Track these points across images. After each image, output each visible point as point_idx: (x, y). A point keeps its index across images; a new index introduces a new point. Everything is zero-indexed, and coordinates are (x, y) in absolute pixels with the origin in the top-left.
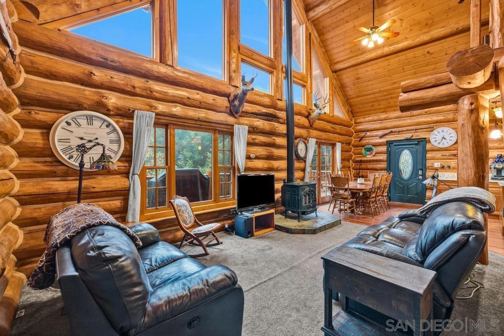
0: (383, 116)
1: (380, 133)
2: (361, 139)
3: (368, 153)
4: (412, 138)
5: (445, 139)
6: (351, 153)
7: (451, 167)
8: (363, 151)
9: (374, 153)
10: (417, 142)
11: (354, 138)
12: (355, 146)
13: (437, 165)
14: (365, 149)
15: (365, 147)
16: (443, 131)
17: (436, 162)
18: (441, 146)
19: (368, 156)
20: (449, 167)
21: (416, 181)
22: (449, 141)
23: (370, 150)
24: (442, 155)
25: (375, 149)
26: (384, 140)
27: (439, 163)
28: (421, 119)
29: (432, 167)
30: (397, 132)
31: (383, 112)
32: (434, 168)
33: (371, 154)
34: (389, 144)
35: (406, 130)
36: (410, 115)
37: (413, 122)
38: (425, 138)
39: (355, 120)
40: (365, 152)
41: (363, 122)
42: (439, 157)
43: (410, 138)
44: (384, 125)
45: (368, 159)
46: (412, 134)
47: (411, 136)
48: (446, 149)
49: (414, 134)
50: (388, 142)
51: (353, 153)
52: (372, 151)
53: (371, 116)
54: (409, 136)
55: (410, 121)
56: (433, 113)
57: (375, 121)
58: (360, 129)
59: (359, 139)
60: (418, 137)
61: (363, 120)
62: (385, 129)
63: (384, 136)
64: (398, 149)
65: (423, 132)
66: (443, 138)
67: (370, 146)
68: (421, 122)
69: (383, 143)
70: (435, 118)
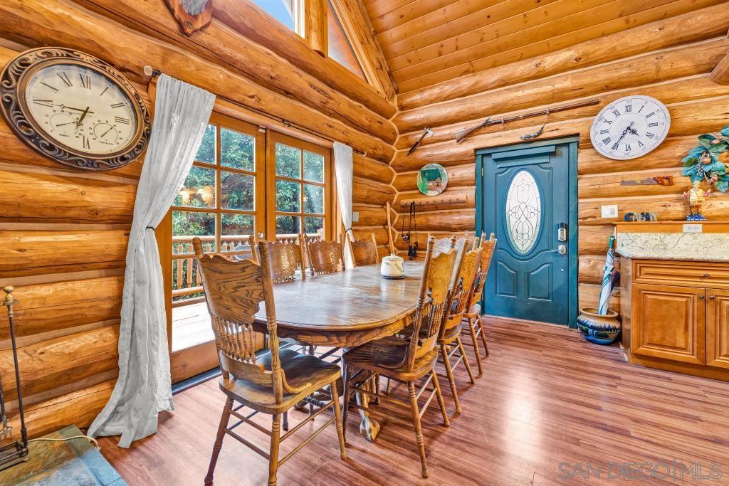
0: (466, 82)
1: (459, 129)
2: (413, 148)
3: (430, 184)
4: (543, 136)
5: (634, 132)
6: (392, 186)
7: (653, 215)
8: (419, 180)
9: (444, 184)
11: (399, 146)
12: (400, 168)
13: (609, 211)
14: (423, 173)
15: (424, 168)
16: (629, 109)
17: (607, 204)
18: (621, 155)
19: (430, 193)
20: (647, 217)
21: (550, 259)
22: (644, 139)
23: (434, 176)
24: (623, 183)
25: (448, 174)
26: (468, 147)
27: (615, 207)
28: (563, 82)
29: (595, 217)
30: (501, 122)
31: (467, 72)
32: (599, 221)
33: (438, 186)
34: (480, 156)
35: (525, 117)
36: (534, 73)
37: (544, 93)
38: (578, 135)
39: (398, 100)
40: (424, 182)
41: (419, 101)
42: (615, 188)
43: (535, 136)
44: (468, 106)
45: (431, 200)
46: (541, 126)
47: (538, 131)
48: (635, 163)
49: (547, 125)
50: (478, 153)
51: (395, 186)
52: (439, 178)
53: (436, 86)
54: (531, 131)
55: (535, 90)
56: (597, 60)
57: (446, 98)
58: (414, 123)
59: (409, 149)
60: (556, 134)
61: (417, 97)
62: (472, 116)
63: (469, 135)
64: (505, 169)
65: (569, 117)
66: (629, 128)
67: (435, 164)
68: (564, 90)
69: (466, 154)
70: (601, 74)
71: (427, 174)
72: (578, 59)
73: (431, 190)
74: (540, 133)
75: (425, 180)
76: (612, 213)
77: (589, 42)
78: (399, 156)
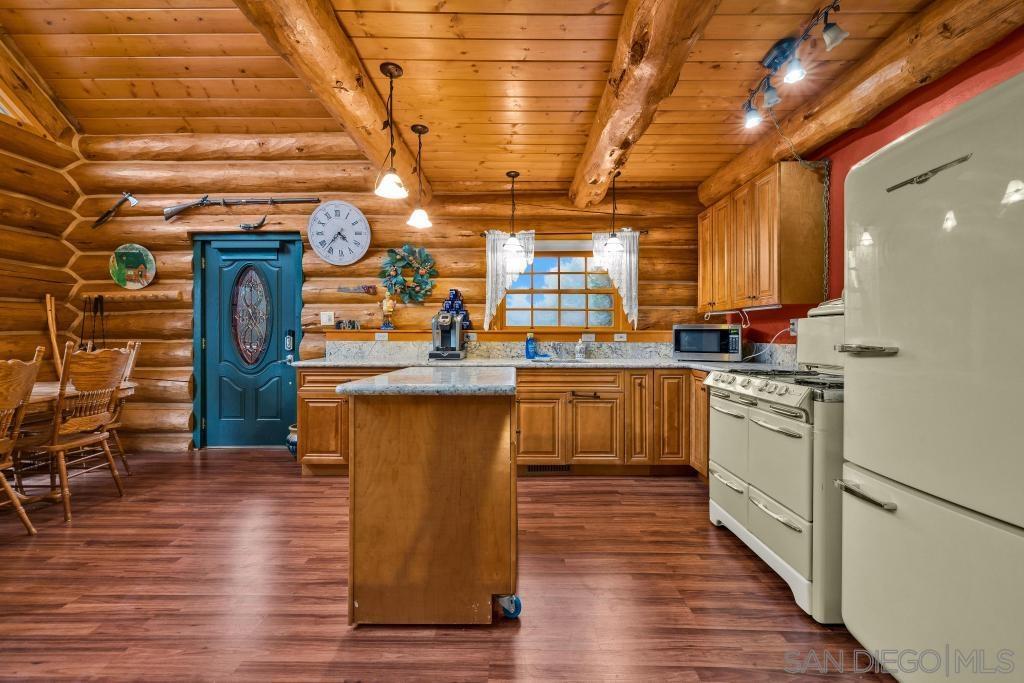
0: (180, 143)
1: (170, 203)
2: (104, 217)
3: (131, 272)
4: (263, 229)
5: (344, 238)
6: (66, 270)
7: (358, 324)
8: (113, 265)
9: (151, 274)
10: (277, 245)
11: (81, 210)
12: (83, 245)
13: (327, 318)
14: (120, 257)
15: (121, 249)
16: (337, 213)
17: (326, 310)
18: (335, 259)
19: (130, 285)
20: (352, 324)
21: (279, 372)
22: (353, 246)
23: (135, 262)
24: (340, 289)
25: (155, 263)
26: (180, 228)
27: (332, 313)
28: (286, 172)
29: (315, 324)
30: (219, 204)
31: (182, 129)
32: (319, 328)
33: (141, 276)
34: (200, 243)
35: (248, 203)
36: (258, 152)
37: (268, 178)
38: (297, 233)
39: (81, 142)
40: (120, 269)
41: (115, 153)
42: (333, 294)
43: (255, 227)
44: (181, 174)
45: (128, 295)
46: (263, 216)
47: (259, 222)
48: (349, 269)
49: (269, 217)
50: (197, 238)
51: (74, 270)
52: (142, 266)
53: (141, 138)
54: (253, 221)
55: (259, 173)
56: (319, 156)
57: (155, 156)
58: (104, 182)
59: (97, 218)
60: (277, 228)
61: (111, 146)
62: (188, 189)
63: (183, 213)
64: (229, 263)
65: (293, 212)
66: (339, 233)
67: (137, 246)
68: (288, 181)
69: (177, 237)
70: (322, 172)
71: (124, 258)
72: (300, 150)
73: (131, 280)
74: (261, 225)
75: (123, 266)
76: (330, 320)
77: (310, 134)
78: (79, 226)
